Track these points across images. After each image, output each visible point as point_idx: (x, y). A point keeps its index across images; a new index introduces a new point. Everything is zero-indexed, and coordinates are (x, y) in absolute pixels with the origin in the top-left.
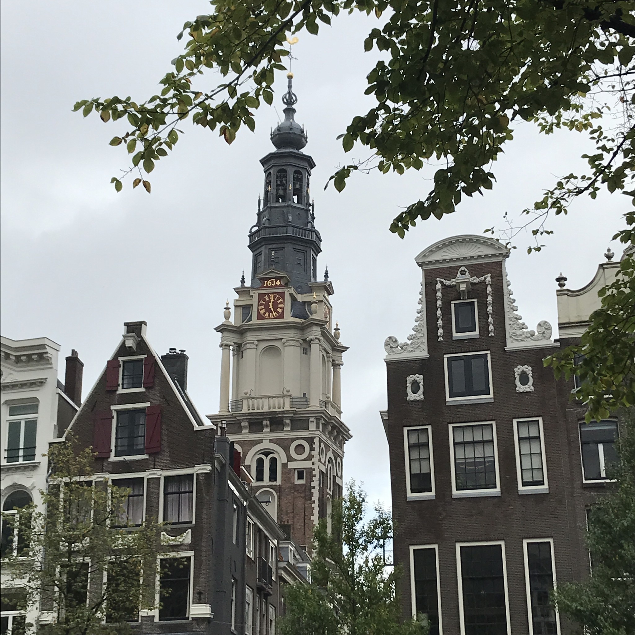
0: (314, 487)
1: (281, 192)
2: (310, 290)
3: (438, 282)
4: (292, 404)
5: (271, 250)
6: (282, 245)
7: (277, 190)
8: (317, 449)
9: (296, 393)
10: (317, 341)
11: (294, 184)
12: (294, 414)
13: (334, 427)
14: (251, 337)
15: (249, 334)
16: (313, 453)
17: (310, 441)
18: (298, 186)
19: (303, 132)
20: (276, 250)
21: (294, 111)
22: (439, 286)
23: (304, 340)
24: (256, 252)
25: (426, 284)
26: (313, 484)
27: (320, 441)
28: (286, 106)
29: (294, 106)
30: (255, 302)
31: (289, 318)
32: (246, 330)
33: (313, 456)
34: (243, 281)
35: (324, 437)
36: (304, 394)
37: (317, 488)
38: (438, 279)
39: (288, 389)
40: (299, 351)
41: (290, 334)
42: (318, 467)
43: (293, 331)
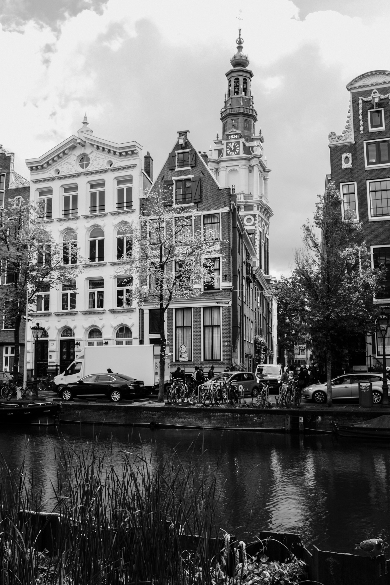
0: (256, 239)
1: (236, 90)
2: (252, 140)
3: (360, 99)
4: (245, 198)
5: (232, 120)
6: (237, 118)
7: (235, 89)
8: (258, 220)
9: (247, 193)
10: (257, 166)
11: (243, 86)
12: (246, 203)
13: (265, 210)
14: (222, 164)
15: (222, 163)
16: (256, 222)
17: (254, 216)
18: (245, 87)
19: (247, 58)
20: (235, 120)
21: (242, 47)
22: (360, 101)
23: (250, 166)
24: (224, 122)
25: (353, 101)
26: (256, 237)
27: (259, 216)
28: (238, 45)
29: (242, 45)
30: (224, 147)
31: (242, 155)
32: (220, 162)
33: (256, 224)
34: (218, 137)
35: (261, 215)
36: (251, 193)
37: (258, 239)
38: (360, 98)
39: (242, 190)
40: (248, 171)
41: (243, 162)
42: (259, 229)
43: (244, 161)
